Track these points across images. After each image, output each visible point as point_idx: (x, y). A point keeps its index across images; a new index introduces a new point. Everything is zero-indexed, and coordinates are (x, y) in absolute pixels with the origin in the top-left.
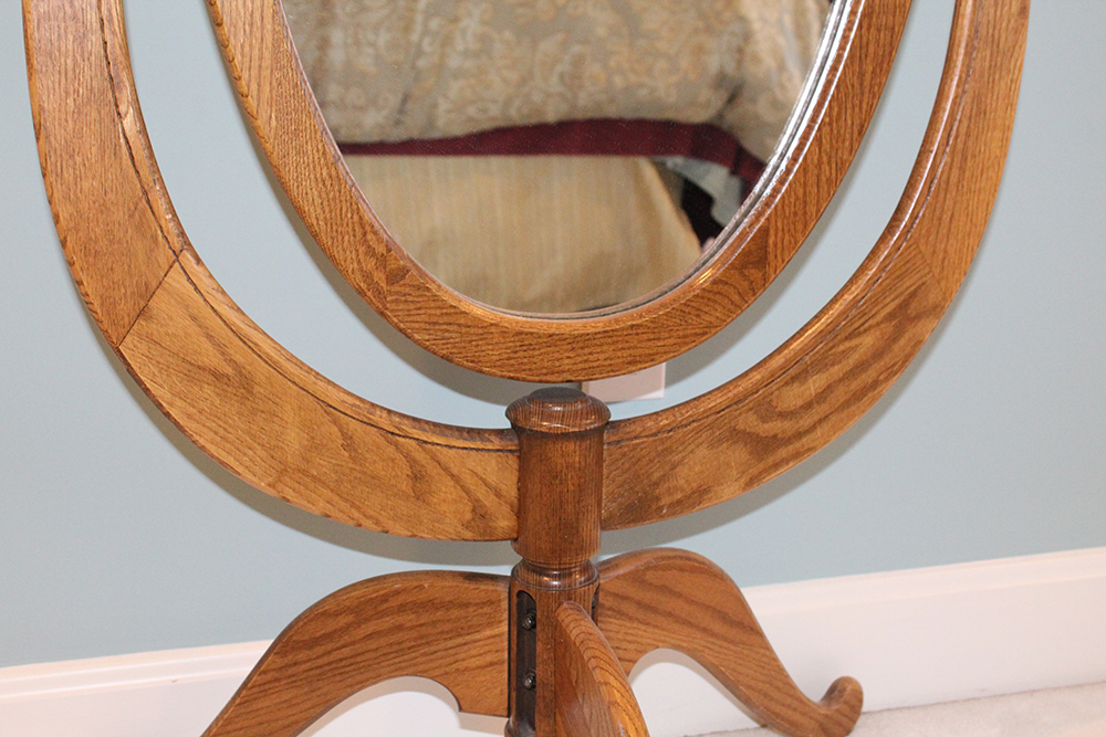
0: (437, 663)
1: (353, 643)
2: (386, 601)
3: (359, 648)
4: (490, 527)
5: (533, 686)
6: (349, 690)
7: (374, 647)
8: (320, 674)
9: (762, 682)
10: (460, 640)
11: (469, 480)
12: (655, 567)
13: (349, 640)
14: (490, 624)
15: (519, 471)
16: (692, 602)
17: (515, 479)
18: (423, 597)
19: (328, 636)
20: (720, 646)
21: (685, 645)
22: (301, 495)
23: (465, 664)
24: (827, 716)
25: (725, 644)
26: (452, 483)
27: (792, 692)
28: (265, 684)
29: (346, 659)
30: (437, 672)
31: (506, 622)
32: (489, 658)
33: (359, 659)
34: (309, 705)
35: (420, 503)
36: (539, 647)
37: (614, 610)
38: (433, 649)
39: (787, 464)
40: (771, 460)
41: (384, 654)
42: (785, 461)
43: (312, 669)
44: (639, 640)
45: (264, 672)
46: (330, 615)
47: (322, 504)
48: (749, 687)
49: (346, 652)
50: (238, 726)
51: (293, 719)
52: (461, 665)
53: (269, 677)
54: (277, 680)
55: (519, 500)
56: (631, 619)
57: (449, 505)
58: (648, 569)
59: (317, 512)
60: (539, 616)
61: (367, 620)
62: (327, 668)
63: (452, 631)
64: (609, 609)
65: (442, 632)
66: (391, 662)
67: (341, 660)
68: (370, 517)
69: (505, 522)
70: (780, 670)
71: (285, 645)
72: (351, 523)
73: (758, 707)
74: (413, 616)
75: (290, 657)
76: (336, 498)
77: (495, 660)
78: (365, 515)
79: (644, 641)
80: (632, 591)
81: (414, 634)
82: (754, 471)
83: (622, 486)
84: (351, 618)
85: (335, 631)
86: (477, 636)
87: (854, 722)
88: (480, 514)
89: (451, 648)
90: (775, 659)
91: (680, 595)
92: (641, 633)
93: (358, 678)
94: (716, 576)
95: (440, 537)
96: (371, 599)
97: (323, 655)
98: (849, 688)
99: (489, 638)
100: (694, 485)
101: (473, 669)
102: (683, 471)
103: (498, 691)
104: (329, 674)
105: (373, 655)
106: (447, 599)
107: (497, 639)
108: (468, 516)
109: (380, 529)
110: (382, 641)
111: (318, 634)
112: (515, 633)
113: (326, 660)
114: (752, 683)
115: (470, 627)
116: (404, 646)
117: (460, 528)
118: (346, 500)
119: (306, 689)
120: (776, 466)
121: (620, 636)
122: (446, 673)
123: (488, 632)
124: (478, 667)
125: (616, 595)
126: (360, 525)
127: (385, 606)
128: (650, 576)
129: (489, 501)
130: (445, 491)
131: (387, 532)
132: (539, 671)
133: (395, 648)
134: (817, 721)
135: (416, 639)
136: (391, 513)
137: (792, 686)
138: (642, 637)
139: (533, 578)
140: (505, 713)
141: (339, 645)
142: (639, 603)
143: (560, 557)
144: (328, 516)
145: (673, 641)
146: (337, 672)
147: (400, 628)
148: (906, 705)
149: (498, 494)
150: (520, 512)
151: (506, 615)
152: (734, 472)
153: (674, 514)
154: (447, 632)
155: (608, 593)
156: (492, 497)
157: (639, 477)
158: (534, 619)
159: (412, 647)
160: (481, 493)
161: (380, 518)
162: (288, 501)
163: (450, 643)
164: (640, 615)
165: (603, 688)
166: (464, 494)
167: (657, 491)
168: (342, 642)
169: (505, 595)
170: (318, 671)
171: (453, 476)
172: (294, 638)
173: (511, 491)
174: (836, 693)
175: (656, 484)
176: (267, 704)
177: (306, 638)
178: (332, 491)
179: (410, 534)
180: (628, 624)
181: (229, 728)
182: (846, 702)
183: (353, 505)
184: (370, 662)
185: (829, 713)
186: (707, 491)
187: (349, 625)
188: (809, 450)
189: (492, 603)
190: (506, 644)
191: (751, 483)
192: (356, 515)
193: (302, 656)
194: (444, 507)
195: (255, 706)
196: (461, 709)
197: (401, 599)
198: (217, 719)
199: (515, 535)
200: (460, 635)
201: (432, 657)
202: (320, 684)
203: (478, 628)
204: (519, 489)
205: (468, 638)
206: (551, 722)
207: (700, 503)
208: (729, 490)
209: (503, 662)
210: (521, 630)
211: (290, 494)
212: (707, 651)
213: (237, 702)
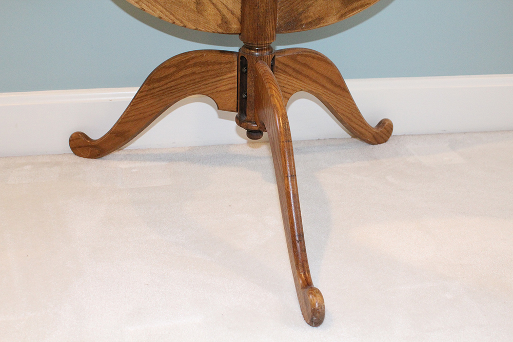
0: (209, 89)
1: (176, 80)
2: (189, 62)
3: (179, 81)
4: (229, 27)
5: (246, 98)
6: (174, 100)
7: (184, 81)
8: (164, 93)
9: (348, 113)
10: (218, 79)
11: (220, 6)
12: (302, 54)
13: (174, 79)
14: (230, 72)
15: (242, 4)
16: (317, 73)
17: (240, 7)
18: (203, 60)
19: (166, 77)
20: (330, 94)
21: (314, 91)
22: (149, 8)
23: (220, 89)
24: (376, 133)
25: (332, 94)
26: (213, 7)
27: (361, 120)
28: (142, 97)
29: (173, 86)
30: (209, 92)
31: (237, 71)
32: (229, 86)
33: (178, 86)
34: (159, 106)
35: (200, 15)
36: (249, 79)
37: (282, 70)
38: (207, 82)
39: (358, 9)
40: (350, 7)
41: (188, 85)
42: (357, 8)
43: (160, 91)
44: (294, 85)
45: (141, 92)
46: (167, 68)
47: (158, 12)
48: (342, 114)
49: (173, 83)
50: (132, 114)
51: (153, 112)
52: (218, 89)
53: (144, 94)
54: (147, 95)
55: (241, 16)
56: (290, 75)
57: (211, 17)
58: (298, 55)
59: (156, 16)
60: (248, 67)
61: (181, 70)
62: (166, 90)
63: (215, 75)
64: (280, 69)
65: (211, 75)
66: (191, 88)
67: (171, 87)
68: (178, 19)
69: (235, 26)
70: (357, 109)
71: (150, 80)
72: (171, 21)
73: (346, 124)
74: (199, 68)
75: (151, 86)
76: (164, 10)
77: (232, 87)
78: (176, 18)
79: (295, 86)
80: (291, 64)
81: (199, 76)
82: (343, 12)
83: (285, 13)
84: (175, 69)
85: (169, 75)
86: (225, 77)
87: (389, 138)
88: (225, 22)
89: (215, 82)
90: (355, 104)
91: (312, 69)
92: (294, 82)
93: (178, 95)
94: (329, 63)
95: (208, 30)
96: (183, 61)
97: (164, 85)
98: (387, 123)
99: (229, 78)
100: (317, 16)
101: (223, 91)
102: (312, 9)
103: (233, 100)
104: (167, 93)
105: (184, 85)
106: (213, 61)
107: (234, 78)
108: (220, 22)
109: (182, 25)
110: (188, 79)
111: (162, 76)
112: (239, 74)
113: (165, 87)
114: (344, 113)
115: (222, 73)
116: (196, 81)
117: (216, 27)
118: (169, 11)
119: (158, 100)
120: (353, 10)
121: (285, 82)
122: (213, 93)
123: (229, 75)
124: (225, 90)
125: (283, 64)
126: (174, 23)
127: (188, 64)
128: (299, 58)
129: (229, 16)
130: (210, 10)
131: (185, 27)
132: (248, 91)
133: (193, 82)
134: (372, 134)
135: (200, 78)
136: (187, 18)
137: (361, 117)
138: (295, 84)
139: (247, 51)
140: (236, 110)
141: (170, 80)
142: (294, 70)
143: (257, 40)
144: (160, 18)
145: (309, 89)
146: (170, 92)
147: (194, 73)
148: (412, 134)
149: (232, 13)
150: (242, 22)
151: (236, 68)
152: (334, 12)
153: (307, 28)
154: (213, 75)
155: (280, 62)
156: (230, 14)
157: (293, 10)
158: (246, 69)
159: (199, 81)
160: (225, 12)
161: (183, 20)
162: (144, 10)
163: (214, 80)
164: (294, 74)
165: (269, 90)
166: (218, 12)
167: (301, 17)
168: (172, 79)
169: (236, 59)
170: (161, 92)
171: (213, 4)
172: (153, 78)
173: (238, 11)
174: (381, 124)
175: (300, 14)
176: (143, 105)
177: (158, 77)
178: (162, 6)
179: (195, 28)
180: (289, 78)
181: (129, 115)
182: (385, 128)
183: (171, 14)
184: (182, 88)
185: (377, 132)
186: (322, 19)
187: (174, 72)
188: (367, 4)
189: (231, 62)
190: (236, 80)
191: (342, 16)
192: (172, 18)
193: (156, 85)
194: (210, 17)
195: (138, 106)
196: (218, 108)
197: (194, 61)
198: (124, 112)
199: (239, 32)
200: (218, 76)
201: (207, 86)
202: (163, 97)
203: (225, 74)
204: (241, 12)
205: (221, 78)
206: (253, 112)
207: (319, 24)
208: (332, 19)
209: (235, 88)
210: (242, 73)
211: (144, 7)
212: (324, 95)
213: (132, 104)
